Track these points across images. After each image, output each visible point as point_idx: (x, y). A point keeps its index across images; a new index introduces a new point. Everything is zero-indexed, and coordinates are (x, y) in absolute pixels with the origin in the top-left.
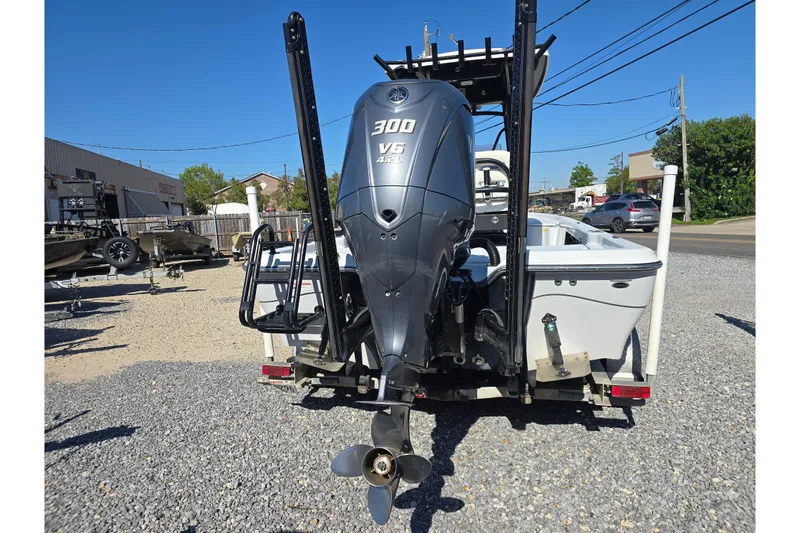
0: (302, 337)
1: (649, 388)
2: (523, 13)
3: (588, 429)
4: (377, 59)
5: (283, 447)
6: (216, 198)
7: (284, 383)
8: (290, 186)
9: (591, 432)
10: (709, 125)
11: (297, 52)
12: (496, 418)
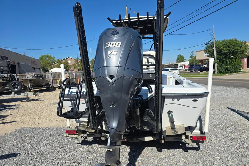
0: (81, 119)
1: (205, 137)
2: (159, 5)
3: (184, 151)
4: (109, 19)
5: (74, 160)
6: (52, 66)
7: (74, 136)
8: (79, 62)
9: (185, 152)
10: (223, 42)
11: (78, 17)
12: (152, 147)
